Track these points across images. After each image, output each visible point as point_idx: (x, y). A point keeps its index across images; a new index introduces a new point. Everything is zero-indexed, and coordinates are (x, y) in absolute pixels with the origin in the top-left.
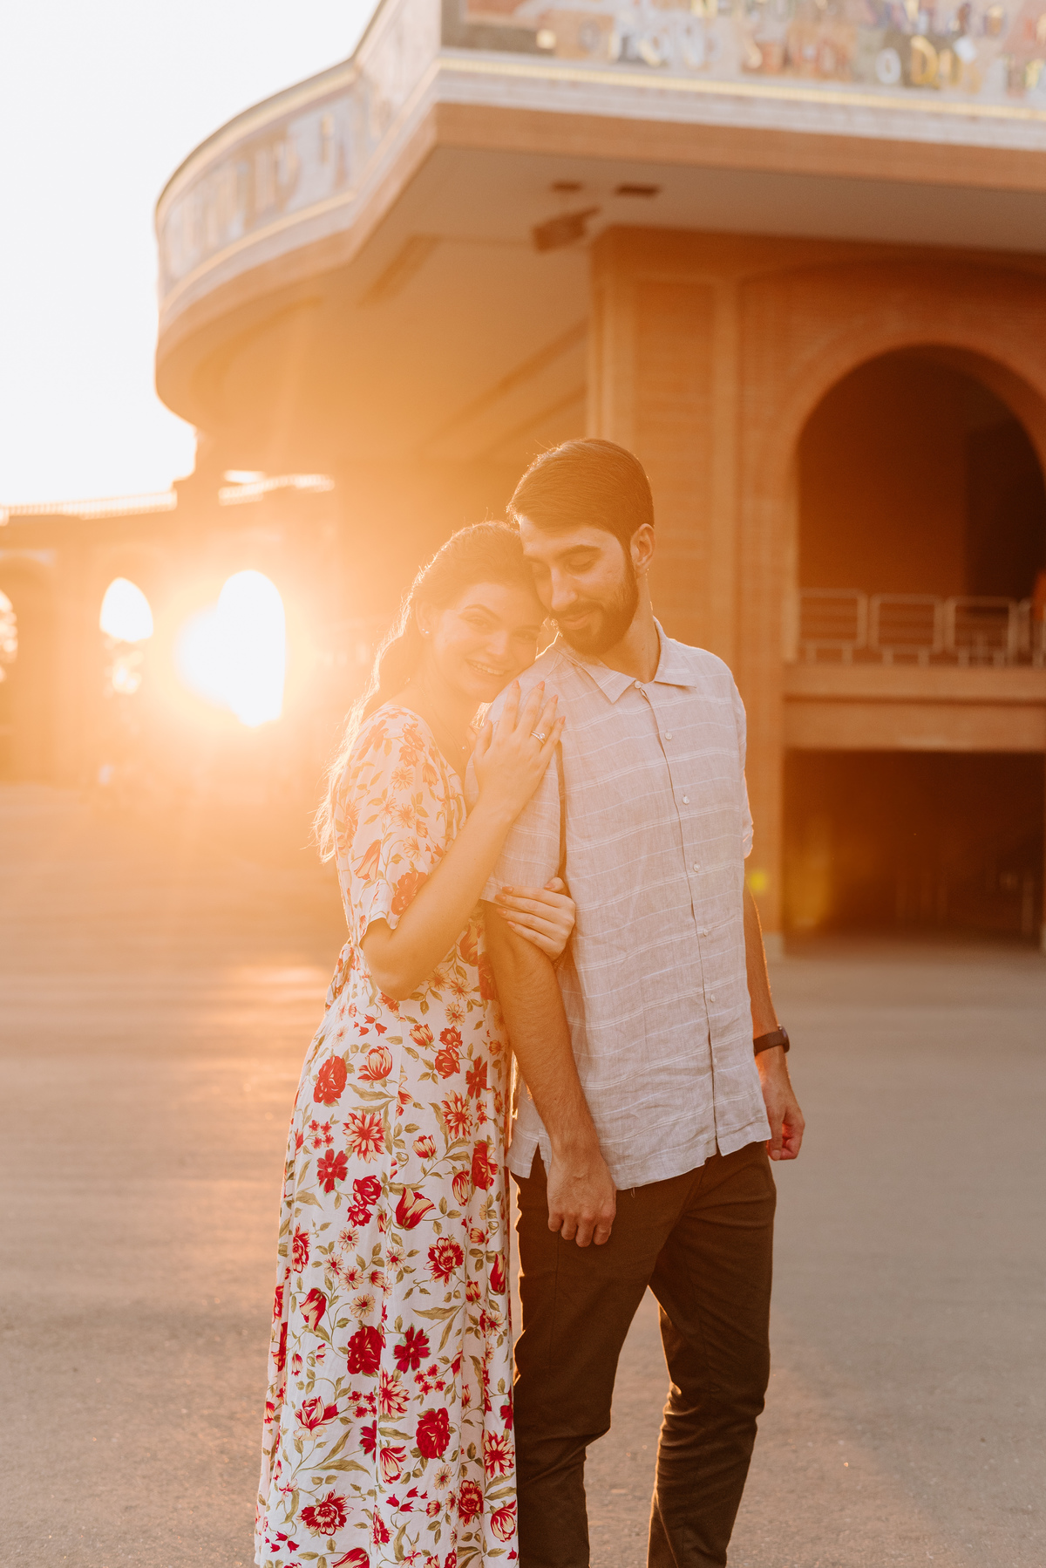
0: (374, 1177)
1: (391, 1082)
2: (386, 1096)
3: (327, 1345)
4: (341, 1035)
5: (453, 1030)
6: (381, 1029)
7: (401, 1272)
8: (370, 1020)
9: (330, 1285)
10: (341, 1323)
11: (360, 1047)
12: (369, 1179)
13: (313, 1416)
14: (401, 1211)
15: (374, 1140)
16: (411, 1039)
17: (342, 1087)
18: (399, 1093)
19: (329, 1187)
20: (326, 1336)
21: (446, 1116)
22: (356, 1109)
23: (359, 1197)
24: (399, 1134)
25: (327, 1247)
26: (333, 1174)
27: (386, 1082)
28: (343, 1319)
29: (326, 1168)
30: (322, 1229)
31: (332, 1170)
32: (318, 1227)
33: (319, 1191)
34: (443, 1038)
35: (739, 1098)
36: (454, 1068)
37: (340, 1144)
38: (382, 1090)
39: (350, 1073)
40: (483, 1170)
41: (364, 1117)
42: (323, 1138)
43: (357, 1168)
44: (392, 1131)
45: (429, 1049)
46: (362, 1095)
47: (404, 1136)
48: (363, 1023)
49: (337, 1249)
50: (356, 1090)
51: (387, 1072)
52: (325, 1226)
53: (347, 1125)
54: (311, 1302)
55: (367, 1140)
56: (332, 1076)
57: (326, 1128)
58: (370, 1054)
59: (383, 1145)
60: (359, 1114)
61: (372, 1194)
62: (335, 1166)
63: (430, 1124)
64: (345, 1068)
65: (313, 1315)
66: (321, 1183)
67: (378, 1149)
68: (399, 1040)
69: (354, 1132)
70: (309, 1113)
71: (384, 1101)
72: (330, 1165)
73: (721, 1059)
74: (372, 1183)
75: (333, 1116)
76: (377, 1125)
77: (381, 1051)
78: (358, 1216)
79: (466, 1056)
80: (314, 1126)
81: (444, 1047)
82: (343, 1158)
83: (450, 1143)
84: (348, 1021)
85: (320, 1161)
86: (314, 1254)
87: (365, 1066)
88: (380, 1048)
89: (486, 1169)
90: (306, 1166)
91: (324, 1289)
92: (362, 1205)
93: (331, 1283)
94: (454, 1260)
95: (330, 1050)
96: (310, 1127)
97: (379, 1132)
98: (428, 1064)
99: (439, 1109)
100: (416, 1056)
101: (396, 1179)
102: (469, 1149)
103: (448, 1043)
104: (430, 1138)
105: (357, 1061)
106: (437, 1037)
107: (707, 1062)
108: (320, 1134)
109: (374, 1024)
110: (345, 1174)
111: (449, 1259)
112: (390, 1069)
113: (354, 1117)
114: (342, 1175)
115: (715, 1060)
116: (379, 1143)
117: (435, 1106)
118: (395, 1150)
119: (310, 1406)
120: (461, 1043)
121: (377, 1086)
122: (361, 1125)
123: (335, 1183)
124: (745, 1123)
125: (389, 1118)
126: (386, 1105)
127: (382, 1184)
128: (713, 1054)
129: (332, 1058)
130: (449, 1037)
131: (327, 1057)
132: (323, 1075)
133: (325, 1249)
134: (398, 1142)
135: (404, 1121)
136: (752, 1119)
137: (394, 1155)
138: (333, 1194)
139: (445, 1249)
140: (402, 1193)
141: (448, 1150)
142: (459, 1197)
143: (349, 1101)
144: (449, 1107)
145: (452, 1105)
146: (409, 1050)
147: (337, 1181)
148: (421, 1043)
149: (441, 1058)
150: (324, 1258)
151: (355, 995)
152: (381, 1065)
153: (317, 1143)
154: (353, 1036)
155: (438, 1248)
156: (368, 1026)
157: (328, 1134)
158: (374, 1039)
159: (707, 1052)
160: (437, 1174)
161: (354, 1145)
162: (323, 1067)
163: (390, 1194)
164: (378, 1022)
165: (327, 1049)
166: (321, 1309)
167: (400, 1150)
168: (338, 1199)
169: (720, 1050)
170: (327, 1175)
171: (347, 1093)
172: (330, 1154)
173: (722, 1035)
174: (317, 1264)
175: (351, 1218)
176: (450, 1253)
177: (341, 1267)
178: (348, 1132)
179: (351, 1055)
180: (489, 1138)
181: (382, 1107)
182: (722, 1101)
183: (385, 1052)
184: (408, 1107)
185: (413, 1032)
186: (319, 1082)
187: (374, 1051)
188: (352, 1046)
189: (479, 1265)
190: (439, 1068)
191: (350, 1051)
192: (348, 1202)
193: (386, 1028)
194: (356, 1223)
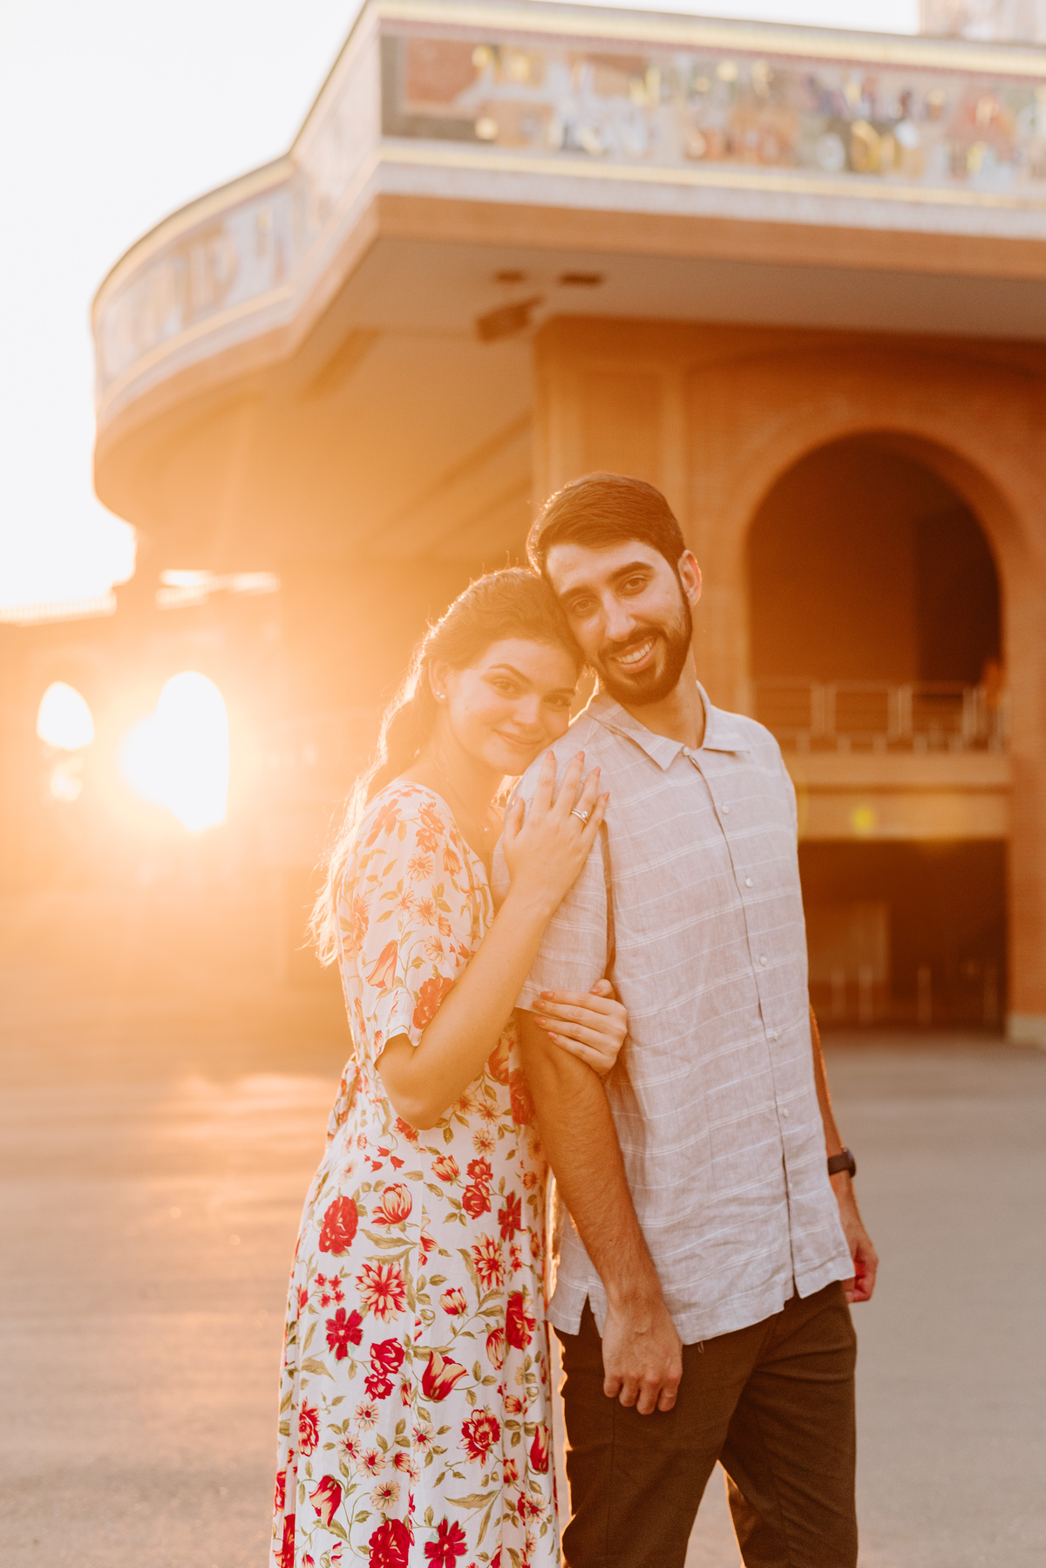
0: (395, 1340)
1: (412, 1225)
2: (406, 1243)
3: (345, 1543)
4: (349, 1171)
5: (482, 1161)
6: (397, 1163)
7: (430, 1453)
8: (384, 1152)
9: (345, 1471)
10: (361, 1517)
11: (373, 1184)
12: (389, 1342)
14: (428, 1380)
15: (393, 1296)
16: (433, 1173)
17: (352, 1233)
18: (422, 1239)
19: (342, 1353)
20: (342, 1533)
21: (477, 1264)
22: (370, 1259)
23: (378, 1364)
24: (422, 1288)
25: (340, 1425)
26: (346, 1338)
27: (405, 1226)
28: (363, 1512)
29: (337, 1330)
30: (334, 1404)
31: (344, 1332)
32: (329, 1401)
33: (329, 1357)
34: (471, 1172)
35: (817, 1229)
36: (484, 1207)
37: (354, 1300)
38: (401, 1235)
39: (362, 1215)
40: (519, 1326)
41: (380, 1269)
42: (332, 1294)
43: (374, 1330)
44: (414, 1285)
45: (455, 1185)
46: (377, 1242)
47: (429, 1289)
48: (375, 1157)
49: (353, 1428)
50: (369, 1236)
51: (406, 1213)
52: (337, 1401)
53: (360, 1279)
54: (323, 1491)
55: (385, 1295)
56: (341, 1220)
57: (335, 1283)
58: (385, 1192)
59: (404, 1302)
60: (374, 1265)
61: (394, 1360)
63: (459, 1275)
64: (355, 1210)
65: (326, 1508)
66: (331, 1349)
67: (398, 1307)
68: (419, 1176)
69: (369, 1287)
70: (313, 1265)
71: (403, 1248)
72: (342, 1327)
73: (796, 1184)
74: (393, 1347)
75: (343, 1269)
76: (396, 1277)
77: (398, 1190)
78: (378, 1387)
79: (497, 1192)
80: (321, 1281)
81: (472, 1182)
82: (356, 1318)
83: (482, 1296)
84: (357, 1154)
85: (330, 1324)
86: (325, 1433)
87: (380, 1208)
88: (397, 1186)
89: (523, 1325)
90: (312, 1329)
91: (338, 1476)
92: (381, 1374)
93: (346, 1469)
94: (491, 1435)
95: (337, 1188)
96: (316, 1281)
97: (399, 1285)
98: (454, 1203)
99: (469, 1256)
100: (440, 1194)
101: (420, 1342)
102: (501, 1302)
103: (477, 1176)
104: (459, 1291)
105: (369, 1203)
106: (463, 1170)
107: (782, 1188)
108: (328, 1290)
109: (389, 1157)
110: (360, 1338)
111: (485, 1435)
112: (409, 1211)
113: (368, 1269)
114: (357, 1338)
115: (790, 1185)
116: (400, 1299)
117: (464, 1252)
118: (419, 1306)
120: (491, 1176)
121: (395, 1231)
122: (377, 1278)
123: (349, 1349)
124: (825, 1258)
125: (410, 1270)
126: (406, 1253)
127: (404, 1348)
128: (789, 1178)
129: (339, 1198)
130: (477, 1170)
131: (333, 1197)
132: (329, 1220)
133: (339, 1428)
134: (423, 1298)
135: (428, 1271)
136: (834, 1253)
137: (418, 1313)
138: (346, 1361)
139: (480, 1423)
140: (428, 1358)
141: (481, 1304)
142: (494, 1360)
143: (362, 1249)
144: (479, 1252)
145: (483, 1250)
146: (431, 1187)
147: (350, 1345)
148: (446, 1178)
149: (469, 1195)
150: (338, 1439)
151: (364, 1123)
152: (399, 1206)
153: (325, 1300)
154: (364, 1173)
155: (473, 1422)
156: (382, 1160)
157: (338, 1290)
158: (389, 1174)
159: (782, 1175)
160: (469, 1334)
161: (369, 1302)
162: (329, 1209)
163: (415, 1360)
164: (393, 1154)
165: (333, 1187)
166: (335, 1500)
167: (425, 1307)
168: (353, 1367)
169: (796, 1172)
170: (338, 1339)
171: (359, 1240)
172: (341, 1314)
173: (797, 1155)
174: (330, 1446)
175: (369, 1389)
176: (486, 1428)
177: (358, 1449)
178: (362, 1286)
179: (362, 1195)
180: (524, 1287)
181: (401, 1256)
182: (799, 1233)
183: (403, 1191)
184: (432, 1255)
185: (435, 1165)
186: (325, 1228)
187: (389, 1189)
188: (363, 1184)
189: (516, 1439)
190: (468, 1207)
191: (361, 1190)
192: (365, 1371)
193: (403, 1162)
194: (375, 1396)
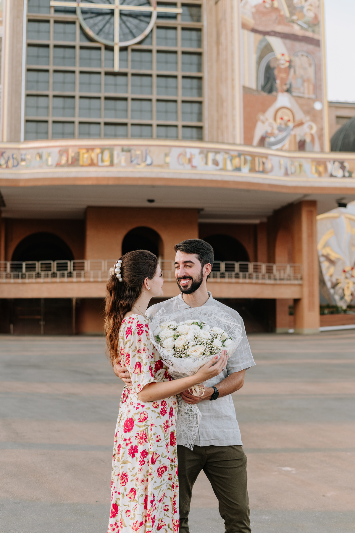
0: (145, 450)
1: (148, 421)
2: (147, 425)
3: (137, 504)
4: (129, 411)
5: (164, 401)
6: (143, 406)
7: (152, 478)
8: (139, 404)
9: (136, 485)
10: (141, 496)
11: (137, 413)
12: (144, 451)
13: (136, 527)
14: (152, 459)
15: (144, 439)
16: (153, 407)
17: (133, 426)
18: (151, 424)
19: (133, 456)
20: (137, 502)
21: (164, 428)
22: (138, 431)
23: (142, 457)
24: (151, 436)
25: (135, 474)
26: (134, 452)
27: (146, 421)
28: (142, 495)
29: (131, 451)
30: (132, 469)
31: (133, 451)
33: (130, 458)
34: (162, 405)
36: (166, 412)
37: (135, 442)
38: (146, 424)
39: (135, 421)
40: (173, 440)
41: (141, 433)
42: (129, 442)
43: (140, 449)
44: (150, 436)
45: (158, 409)
46: (140, 427)
47: (153, 437)
48: (136, 406)
49: (138, 474)
50: (137, 426)
51: (146, 418)
52: (133, 469)
53: (136, 437)
54: (132, 492)
55: (142, 439)
56: (129, 424)
57: (130, 439)
58: (140, 414)
59: (147, 440)
60: (140, 433)
61: (145, 455)
62: (134, 450)
64: (133, 420)
65: (133, 496)
66: (130, 456)
67: (146, 441)
68: (149, 408)
69: (139, 438)
70: (123, 437)
71: (146, 427)
72: (133, 450)
74: (145, 452)
75: (131, 435)
76: (145, 434)
77: (144, 413)
78: (142, 462)
79: (168, 408)
80: (125, 440)
81: (162, 407)
82: (136, 447)
83: (165, 435)
84: (131, 407)
85: (129, 450)
86: (130, 477)
87: (140, 418)
88: (144, 412)
90: (124, 453)
91: (135, 487)
92: (143, 459)
93: (137, 485)
95: (126, 417)
96: (124, 441)
97: (145, 436)
98: (158, 413)
99: (162, 426)
100: (155, 412)
101: (151, 450)
102: (169, 436)
103: (163, 405)
104: (159, 436)
105: (136, 418)
106: (160, 404)
108: (128, 442)
109: (141, 405)
110: (138, 451)
112: (147, 417)
113: (138, 434)
114: (137, 451)
116: (146, 439)
117: (161, 426)
118: (151, 441)
119: (135, 524)
120: (166, 404)
121: (144, 423)
122: (140, 436)
123: (135, 455)
125: (148, 432)
126: (147, 428)
127: (148, 452)
129: (128, 419)
130: (163, 404)
131: (126, 419)
132: (126, 425)
133: (134, 475)
134: (151, 439)
135: (153, 432)
137: (151, 443)
138: (135, 458)
139: (162, 468)
140: (153, 454)
141: (165, 438)
142: (167, 451)
143: (137, 429)
144: (165, 425)
146: (152, 410)
147: (135, 454)
148: (156, 407)
149: (162, 411)
150: (134, 478)
151: (131, 399)
152: (144, 417)
153: (127, 444)
154: (134, 411)
155: (160, 468)
156: (139, 406)
157: (130, 441)
158: (141, 409)
160: (161, 446)
161: (139, 442)
162: (125, 422)
163: (150, 455)
164: (141, 404)
166: (135, 494)
167: (152, 441)
168: (137, 459)
170: (132, 453)
171: (135, 427)
172: (132, 447)
174: (132, 480)
175: (140, 464)
177: (139, 479)
178: (137, 439)
179: (134, 416)
180: (174, 430)
181: (146, 429)
183: (146, 413)
184: (154, 428)
185: (153, 405)
186: (125, 427)
187: (142, 413)
188: (134, 413)
189: (172, 469)
190: (162, 413)
191: (134, 415)
192: (139, 459)
193: (145, 406)
194: (142, 465)
